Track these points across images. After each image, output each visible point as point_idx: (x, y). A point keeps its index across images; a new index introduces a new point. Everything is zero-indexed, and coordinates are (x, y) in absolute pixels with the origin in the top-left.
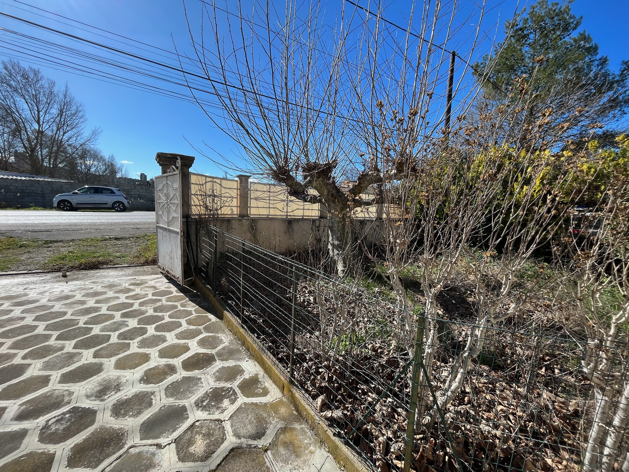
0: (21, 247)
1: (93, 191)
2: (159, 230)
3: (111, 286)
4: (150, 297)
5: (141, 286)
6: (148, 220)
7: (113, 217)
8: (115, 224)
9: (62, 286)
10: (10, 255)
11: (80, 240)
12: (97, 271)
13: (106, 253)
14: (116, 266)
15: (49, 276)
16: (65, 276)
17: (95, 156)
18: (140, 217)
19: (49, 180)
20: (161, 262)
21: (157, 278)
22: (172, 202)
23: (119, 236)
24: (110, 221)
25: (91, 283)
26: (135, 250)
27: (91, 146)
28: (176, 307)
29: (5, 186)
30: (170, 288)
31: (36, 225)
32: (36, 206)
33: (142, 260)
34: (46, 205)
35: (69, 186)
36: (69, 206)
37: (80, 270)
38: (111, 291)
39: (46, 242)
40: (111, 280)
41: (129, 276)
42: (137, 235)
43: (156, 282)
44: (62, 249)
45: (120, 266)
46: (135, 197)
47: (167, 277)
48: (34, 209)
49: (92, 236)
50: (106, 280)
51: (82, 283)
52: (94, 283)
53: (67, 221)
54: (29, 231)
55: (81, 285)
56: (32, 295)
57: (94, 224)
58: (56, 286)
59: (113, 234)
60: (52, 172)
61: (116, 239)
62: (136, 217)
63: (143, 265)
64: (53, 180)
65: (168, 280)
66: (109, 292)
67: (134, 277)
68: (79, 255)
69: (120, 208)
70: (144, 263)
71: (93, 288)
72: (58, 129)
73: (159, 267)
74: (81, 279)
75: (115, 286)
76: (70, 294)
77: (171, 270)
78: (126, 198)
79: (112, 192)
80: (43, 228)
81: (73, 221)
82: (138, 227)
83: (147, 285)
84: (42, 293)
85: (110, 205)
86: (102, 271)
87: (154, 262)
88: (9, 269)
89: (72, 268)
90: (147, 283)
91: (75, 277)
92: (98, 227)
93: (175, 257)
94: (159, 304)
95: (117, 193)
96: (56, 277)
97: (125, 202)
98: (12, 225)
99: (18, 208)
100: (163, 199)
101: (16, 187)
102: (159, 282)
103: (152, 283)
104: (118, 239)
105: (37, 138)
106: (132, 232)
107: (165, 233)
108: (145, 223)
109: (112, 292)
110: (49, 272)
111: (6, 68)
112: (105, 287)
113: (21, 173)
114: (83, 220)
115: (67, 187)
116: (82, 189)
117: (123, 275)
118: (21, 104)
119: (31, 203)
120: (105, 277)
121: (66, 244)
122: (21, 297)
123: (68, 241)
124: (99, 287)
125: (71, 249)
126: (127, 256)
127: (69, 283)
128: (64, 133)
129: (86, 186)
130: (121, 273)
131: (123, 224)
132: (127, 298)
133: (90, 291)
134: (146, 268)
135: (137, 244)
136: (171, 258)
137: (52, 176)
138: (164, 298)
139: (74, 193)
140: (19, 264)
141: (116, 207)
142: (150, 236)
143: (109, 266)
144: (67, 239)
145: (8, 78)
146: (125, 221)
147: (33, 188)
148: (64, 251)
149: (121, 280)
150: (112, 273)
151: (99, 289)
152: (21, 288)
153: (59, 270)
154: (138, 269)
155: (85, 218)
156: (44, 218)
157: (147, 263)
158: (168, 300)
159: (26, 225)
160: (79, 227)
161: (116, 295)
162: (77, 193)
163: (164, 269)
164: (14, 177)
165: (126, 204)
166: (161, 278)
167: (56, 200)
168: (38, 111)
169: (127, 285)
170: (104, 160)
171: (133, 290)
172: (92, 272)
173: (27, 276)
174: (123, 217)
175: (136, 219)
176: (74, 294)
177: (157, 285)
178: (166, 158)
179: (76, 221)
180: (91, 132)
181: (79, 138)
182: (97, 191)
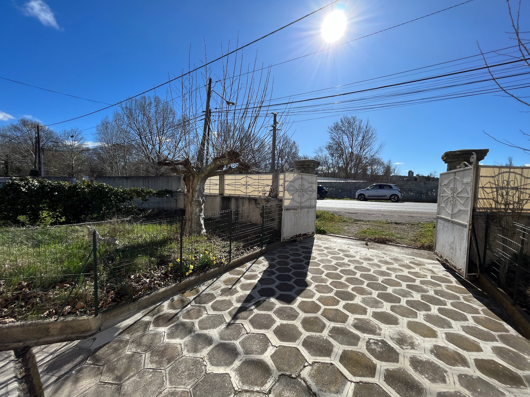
0: (344, 221)
1: (378, 187)
2: (439, 220)
3: (396, 260)
4: (429, 278)
5: (420, 267)
6: (419, 210)
7: (391, 206)
8: (394, 212)
9: (366, 250)
10: (340, 226)
11: (372, 221)
12: (385, 246)
13: (391, 233)
14: (398, 245)
15: (359, 242)
16: (367, 244)
17: (379, 162)
18: (412, 207)
19: (354, 181)
20: (438, 249)
21: (434, 264)
22: (459, 195)
23: (398, 222)
24: (390, 209)
25: (383, 253)
26: (411, 235)
27: (377, 156)
28: (458, 298)
29: (335, 186)
30: (449, 277)
31: (350, 209)
32: (347, 197)
33: (419, 244)
34: (352, 197)
35: (364, 185)
36: (363, 198)
37: (375, 242)
38: (396, 263)
39: (355, 220)
40: (396, 255)
41: (409, 255)
42: (412, 222)
43: (433, 267)
44: (364, 226)
45: (401, 245)
46: (406, 191)
47: (444, 265)
48: (346, 200)
49: (380, 219)
50: (392, 254)
51: (377, 252)
52: (384, 253)
53: (364, 208)
54: (346, 212)
55: (376, 253)
56: (352, 252)
57: (380, 211)
58: (363, 250)
59: (394, 219)
60: (355, 176)
61: (396, 223)
62: (409, 207)
63: (419, 248)
64: (356, 181)
65: (445, 268)
66: (395, 264)
67: (413, 257)
68: (374, 232)
69: (395, 200)
70: (420, 247)
71: (384, 257)
72: (361, 149)
73: (436, 254)
74: (376, 249)
75: (399, 260)
76: (371, 257)
77: (451, 260)
78: (400, 192)
79: (391, 187)
80: (353, 212)
81: (367, 208)
82: (413, 215)
83: (425, 267)
84: (356, 252)
85: (388, 197)
86: (388, 246)
87: (431, 248)
88: (340, 234)
89: (370, 240)
90: (424, 265)
91: (372, 246)
92: (383, 213)
93: (458, 248)
94: (439, 288)
95: (394, 188)
96: (362, 244)
97: (399, 194)
98: (339, 209)
99: (339, 199)
100: (448, 193)
101: (340, 187)
102: (436, 267)
103: (430, 267)
104: (397, 223)
105: (350, 156)
106: (408, 219)
107: (446, 224)
108: (417, 213)
109: (397, 265)
110: (358, 240)
111: (342, 122)
112: (392, 259)
113: (341, 178)
114: (373, 207)
115: (363, 185)
116: (372, 186)
117: (404, 253)
118: (345, 138)
119: (345, 195)
120: (391, 251)
121: (365, 223)
122: (347, 252)
123: (366, 221)
124: (388, 258)
125: (368, 227)
126: (406, 239)
127: (369, 250)
128: (364, 151)
129: (374, 184)
130: (402, 251)
131: (400, 212)
132: (409, 272)
133: (382, 259)
134: (422, 252)
135: (413, 230)
136: (452, 248)
137: (354, 179)
138: (443, 284)
139: (367, 189)
140: (345, 232)
141: (392, 199)
142: (423, 224)
143: (393, 244)
144: (365, 220)
145: (342, 126)
146: (401, 209)
147: (346, 187)
148: (365, 227)
149: (403, 257)
150: (396, 249)
151: (388, 259)
152: (347, 246)
153: (363, 240)
154: (416, 251)
155: (374, 206)
156: (352, 205)
157: (422, 247)
158: (448, 287)
159: (345, 209)
160: (372, 212)
161: (400, 268)
162: (369, 189)
163: (441, 257)
164: (339, 181)
165: (400, 196)
166: (437, 264)
167: (357, 194)
168: (352, 141)
169: (408, 262)
170: (384, 164)
171: (413, 268)
172: (383, 246)
173: (348, 239)
174: (399, 207)
175: (409, 208)
176: (373, 258)
177: (435, 270)
178: (455, 155)
179: (369, 208)
180: (379, 146)
181: (371, 152)
182: (381, 187)
